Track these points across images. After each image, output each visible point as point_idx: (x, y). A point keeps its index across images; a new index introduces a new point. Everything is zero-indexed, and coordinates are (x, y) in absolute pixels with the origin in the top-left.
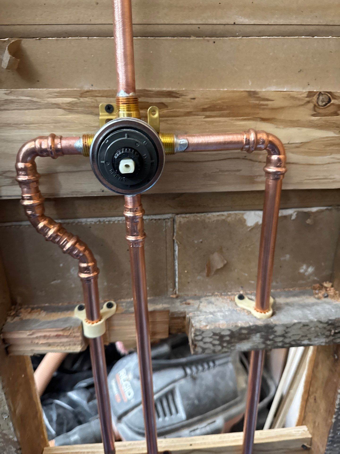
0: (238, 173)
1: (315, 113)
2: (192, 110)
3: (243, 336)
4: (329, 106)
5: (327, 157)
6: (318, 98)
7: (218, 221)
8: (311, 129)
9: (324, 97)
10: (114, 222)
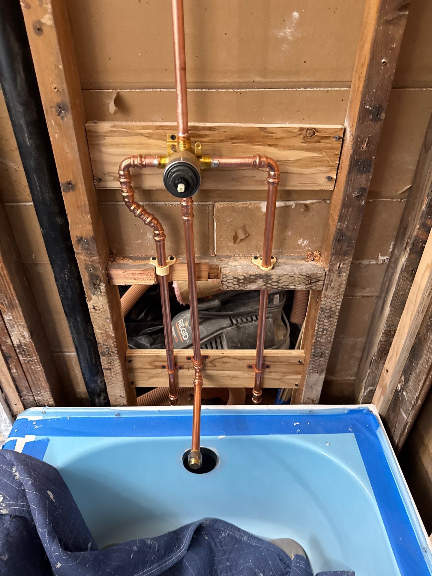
0: (253, 178)
1: (304, 141)
2: (224, 139)
3: (252, 280)
4: (314, 137)
5: (313, 169)
6: (306, 132)
7: (242, 207)
8: (302, 151)
9: (310, 131)
10: (175, 205)
